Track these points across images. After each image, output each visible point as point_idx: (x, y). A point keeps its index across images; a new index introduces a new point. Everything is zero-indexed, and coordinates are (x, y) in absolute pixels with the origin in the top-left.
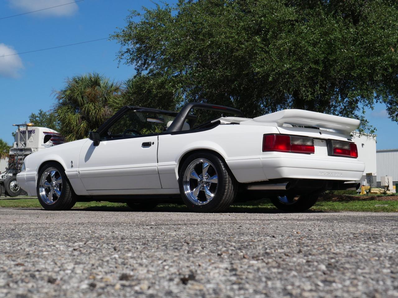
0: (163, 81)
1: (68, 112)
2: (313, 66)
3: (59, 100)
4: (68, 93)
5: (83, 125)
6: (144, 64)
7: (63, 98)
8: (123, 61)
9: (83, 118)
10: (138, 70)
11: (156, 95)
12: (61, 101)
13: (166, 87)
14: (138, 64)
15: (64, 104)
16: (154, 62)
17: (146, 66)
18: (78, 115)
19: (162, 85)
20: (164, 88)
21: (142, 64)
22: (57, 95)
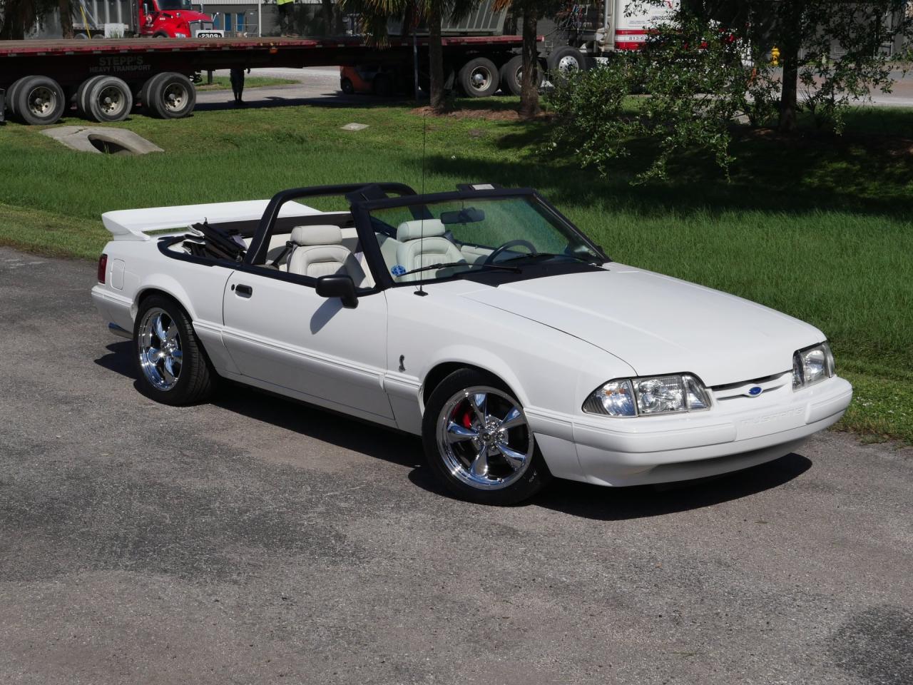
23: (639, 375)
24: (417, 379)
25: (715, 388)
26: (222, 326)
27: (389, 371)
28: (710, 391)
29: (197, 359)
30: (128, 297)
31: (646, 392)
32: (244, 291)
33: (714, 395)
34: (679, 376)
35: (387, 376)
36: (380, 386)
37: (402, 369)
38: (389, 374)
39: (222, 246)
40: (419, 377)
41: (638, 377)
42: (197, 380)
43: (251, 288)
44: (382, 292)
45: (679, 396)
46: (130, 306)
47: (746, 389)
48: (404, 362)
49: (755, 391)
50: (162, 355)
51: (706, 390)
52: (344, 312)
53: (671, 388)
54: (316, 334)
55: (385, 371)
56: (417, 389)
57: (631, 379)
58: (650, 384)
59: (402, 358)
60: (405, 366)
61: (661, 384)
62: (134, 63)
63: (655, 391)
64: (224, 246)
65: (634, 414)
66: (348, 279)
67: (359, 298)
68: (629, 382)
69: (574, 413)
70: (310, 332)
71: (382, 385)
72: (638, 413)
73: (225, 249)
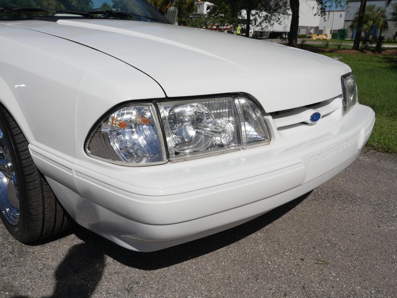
23: (169, 96)
25: (276, 115)
28: (270, 118)
31: (182, 122)
33: (275, 123)
34: (230, 99)
41: (167, 99)
45: (230, 127)
47: (307, 115)
49: (315, 118)
51: (266, 117)
53: (219, 116)
57: (155, 101)
58: (188, 110)
61: (205, 110)
63: (197, 121)
65: (160, 159)
68: (152, 107)
69: (77, 156)
72: (168, 156)
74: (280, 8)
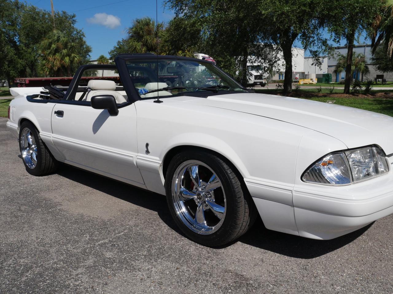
0: (194, 22)
1: (134, 41)
2: (304, 8)
3: (129, 34)
4: (134, 29)
5: (144, 49)
6: (181, 9)
7: (131, 32)
8: (167, 8)
9: (144, 45)
10: (177, 14)
11: (190, 31)
12: (130, 34)
13: (197, 26)
14: (177, 10)
15: (132, 36)
16: (187, 8)
17: (182, 11)
18: (140, 43)
19: (193, 25)
20: (195, 26)
21: (179, 9)
22: (128, 31)
23: (349, 148)
24: (158, 158)
25: (390, 156)
26: (52, 134)
27: (139, 154)
29: (44, 152)
30: (16, 124)
32: (60, 113)
33: (390, 161)
35: (138, 157)
36: (134, 165)
37: (148, 152)
38: (140, 156)
39: (56, 95)
40: (160, 157)
41: (348, 150)
42: (45, 162)
43: (63, 112)
44: (133, 103)
46: (16, 128)
48: (149, 147)
50: (31, 151)
51: (386, 158)
52: (111, 118)
54: (96, 134)
55: (137, 154)
56: (158, 165)
57: (344, 151)
59: (147, 145)
60: (150, 150)
62: (83, 82)
64: (57, 95)
66: (112, 97)
67: (119, 109)
68: (343, 154)
69: (294, 183)
70: (93, 133)
71: (135, 164)
73: (57, 96)
74: (279, 60)
